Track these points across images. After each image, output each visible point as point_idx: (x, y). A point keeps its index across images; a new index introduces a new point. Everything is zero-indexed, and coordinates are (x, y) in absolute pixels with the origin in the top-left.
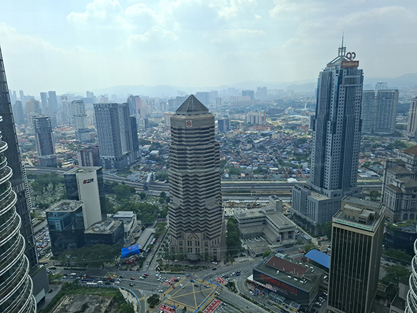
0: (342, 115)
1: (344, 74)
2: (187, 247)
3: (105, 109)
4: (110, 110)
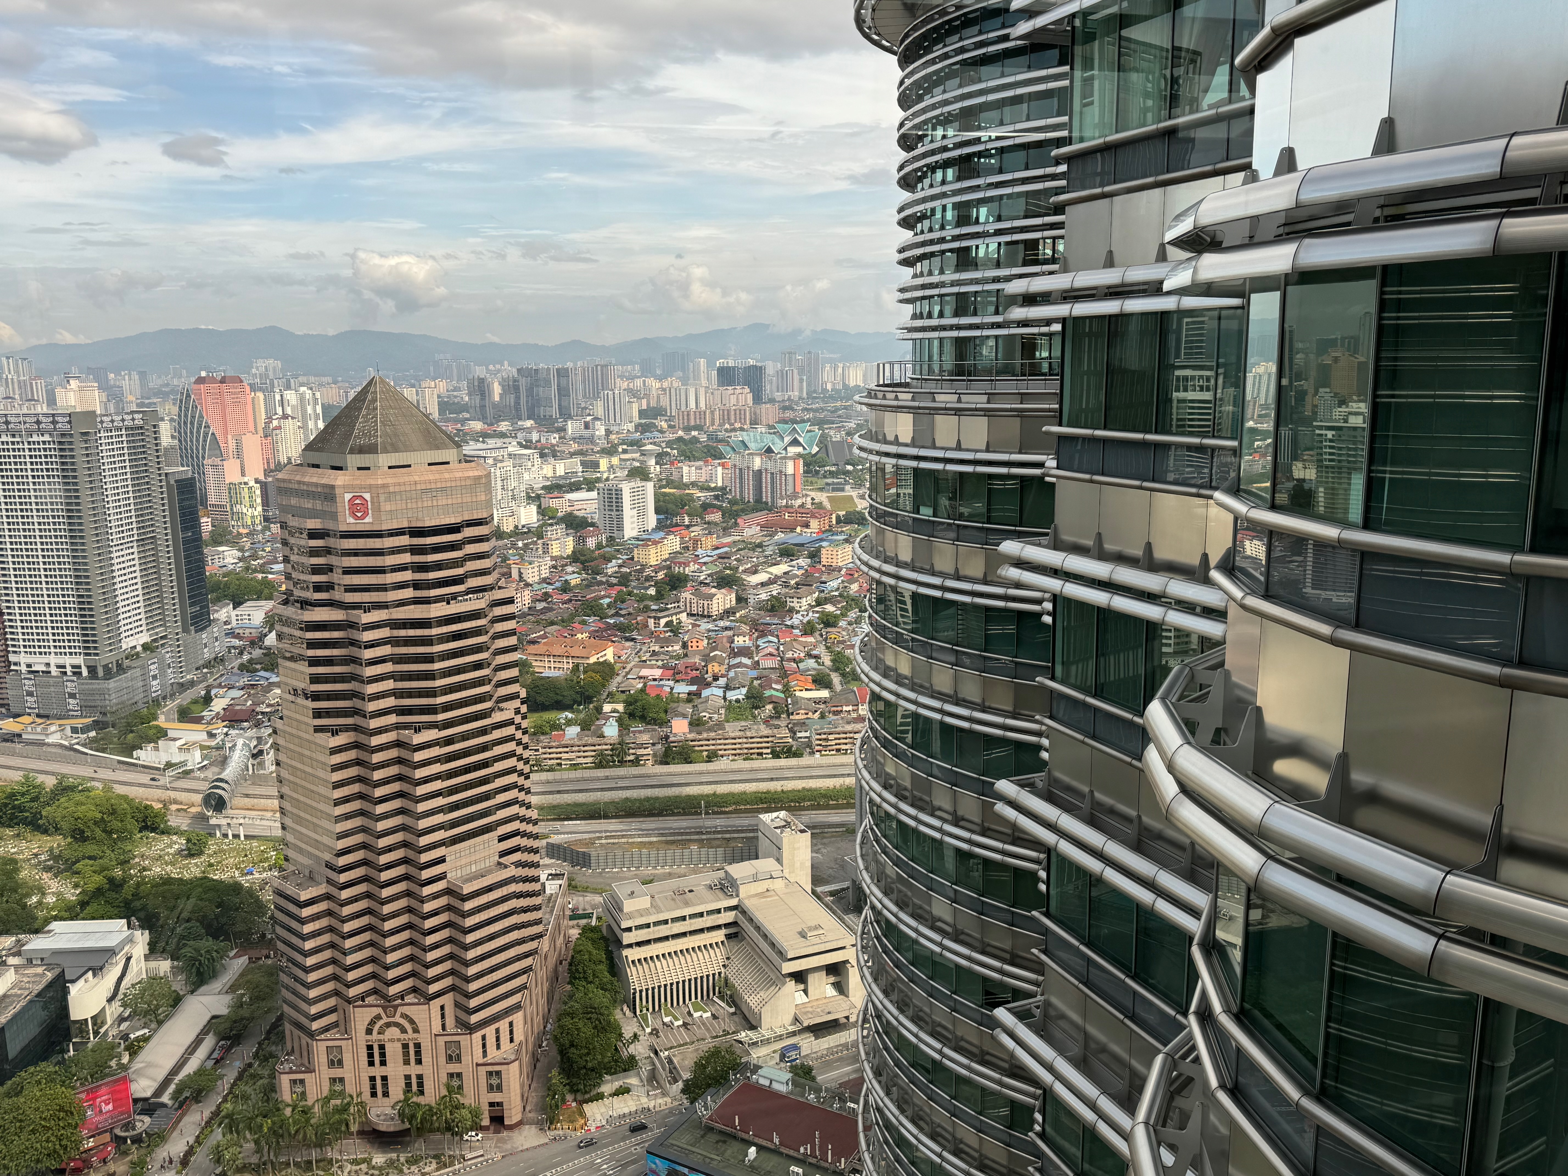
2: (367, 1072)
3: (35, 438)
4: (60, 443)
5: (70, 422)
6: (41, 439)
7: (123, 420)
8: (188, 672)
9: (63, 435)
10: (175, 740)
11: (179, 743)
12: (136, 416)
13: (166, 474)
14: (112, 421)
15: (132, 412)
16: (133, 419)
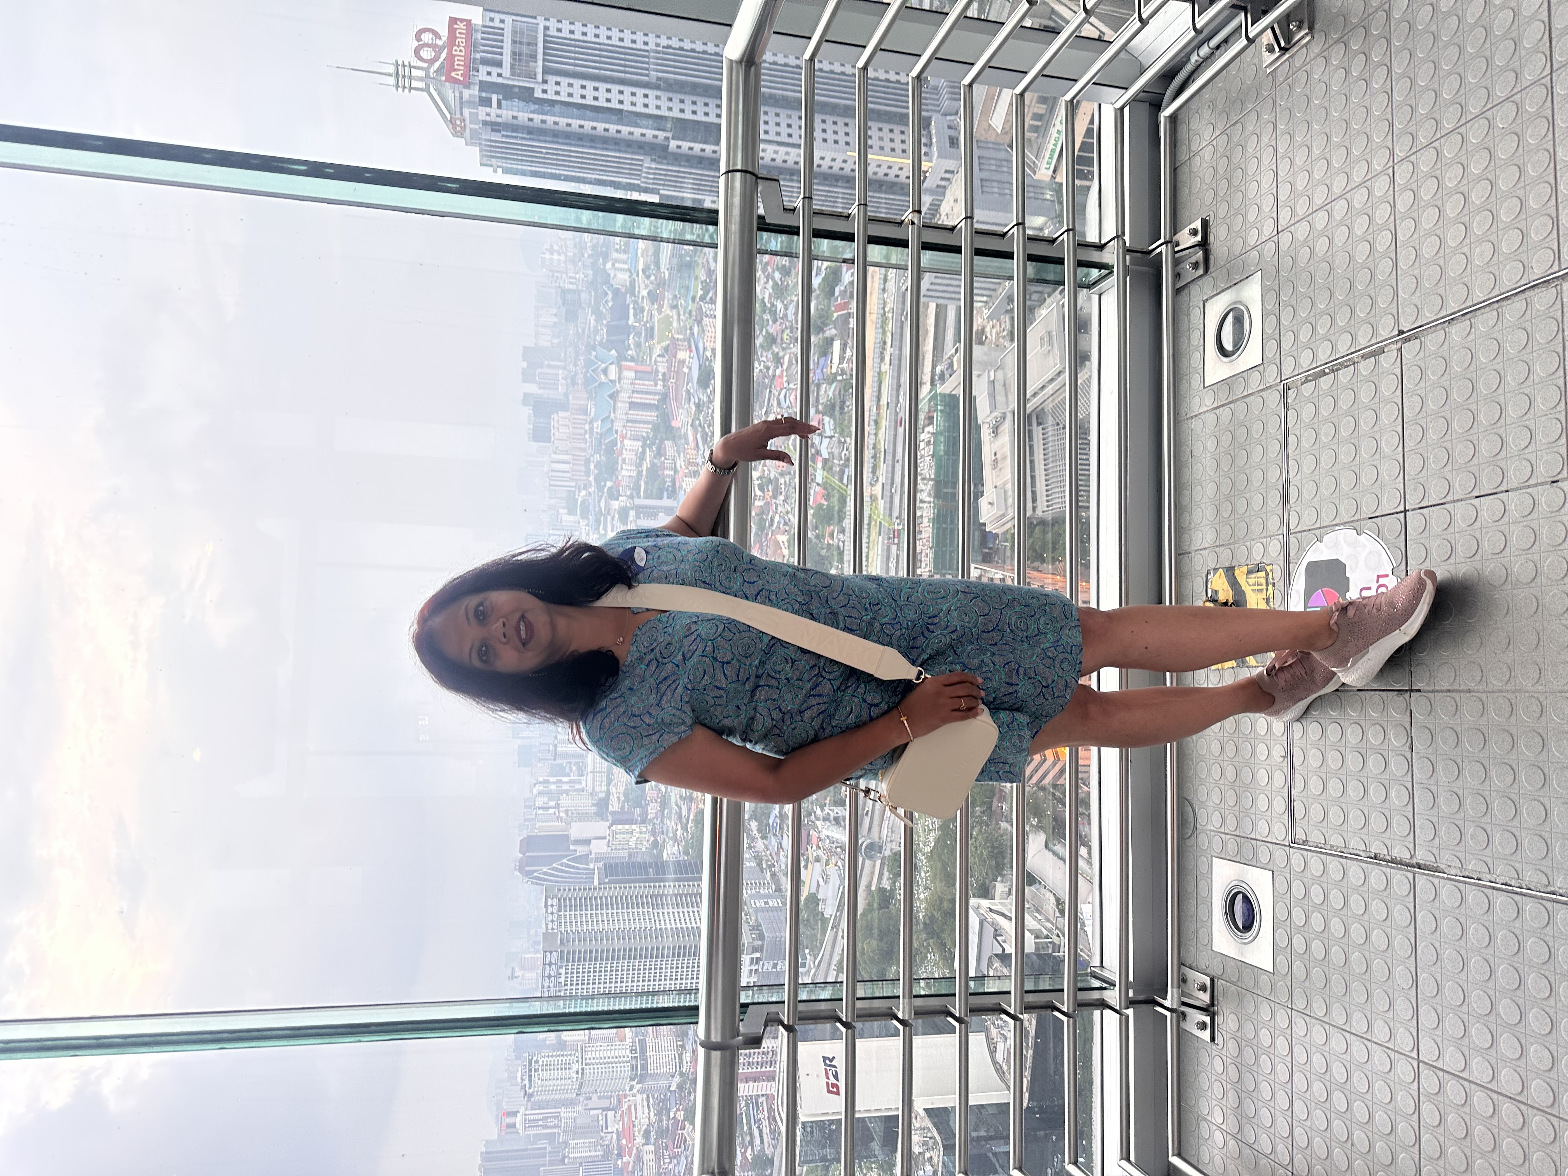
0: (652, 93)
1: (494, 79)
3: (562, 980)
4: (568, 961)
5: (551, 952)
6: (563, 976)
7: (552, 913)
8: (765, 878)
9: (562, 958)
10: (818, 885)
11: (821, 883)
12: (549, 903)
13: (600, 884)
14: (552, 921)
15: (546, 906)
16: (552, 906)
